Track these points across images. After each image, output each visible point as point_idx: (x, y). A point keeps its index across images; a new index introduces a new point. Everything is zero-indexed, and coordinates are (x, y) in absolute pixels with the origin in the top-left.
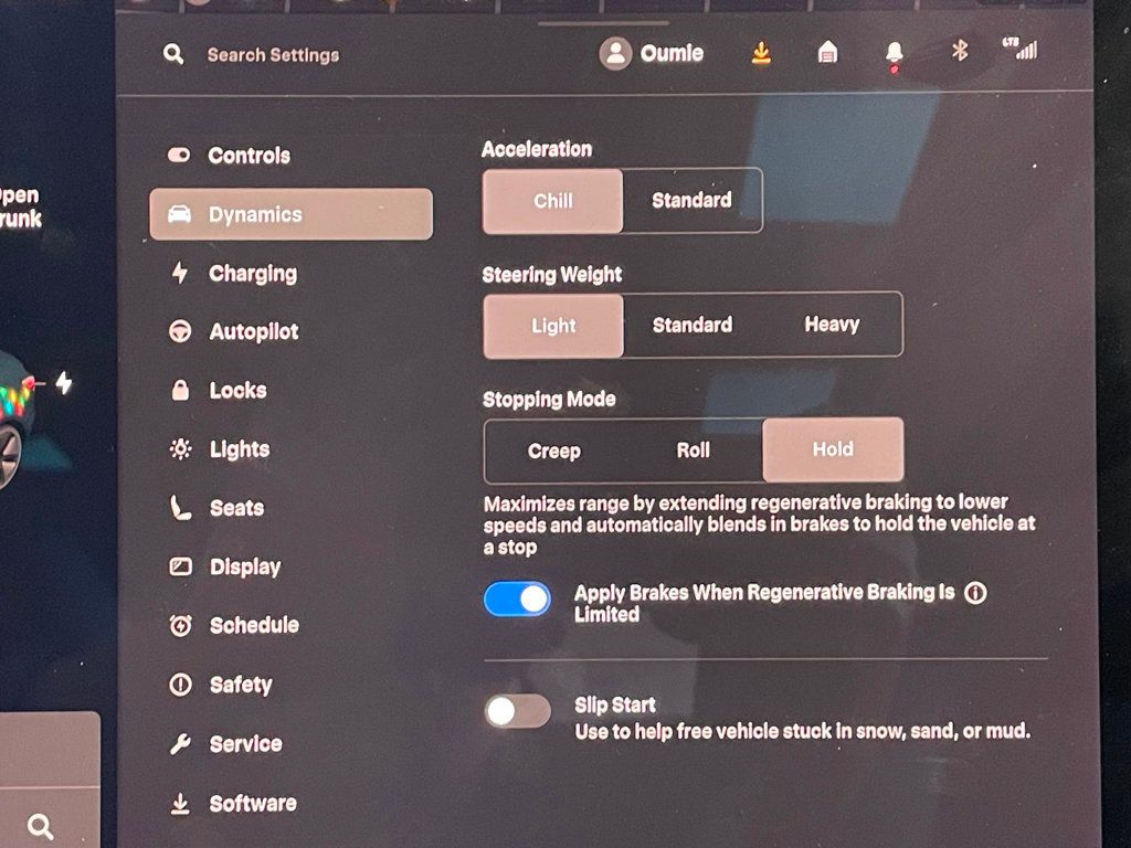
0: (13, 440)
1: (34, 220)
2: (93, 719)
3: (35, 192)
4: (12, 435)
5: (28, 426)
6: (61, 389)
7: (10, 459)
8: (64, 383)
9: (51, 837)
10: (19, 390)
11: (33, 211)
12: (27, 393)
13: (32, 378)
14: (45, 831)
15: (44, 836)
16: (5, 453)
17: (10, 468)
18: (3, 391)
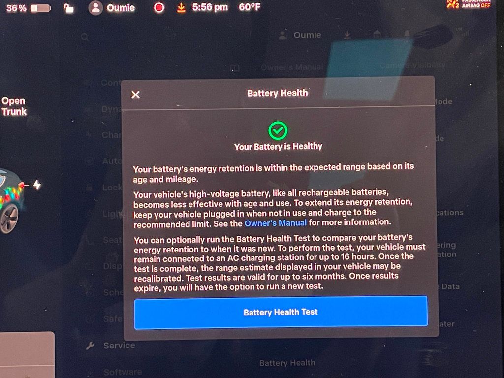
0: (14, 210)
1: (23, 112)
2: (51, 335)
3: (24, 100)
4: (14, 208)
5: (21, 204)
6: (36, 188)
7: (13, 219)
8: (37, 185)
10: (17, 188)
11: (23, 108)
12: (20, 189)
13: (23, 183)
16: (11, 216)
17: (13, 223)
18: (10, 189)
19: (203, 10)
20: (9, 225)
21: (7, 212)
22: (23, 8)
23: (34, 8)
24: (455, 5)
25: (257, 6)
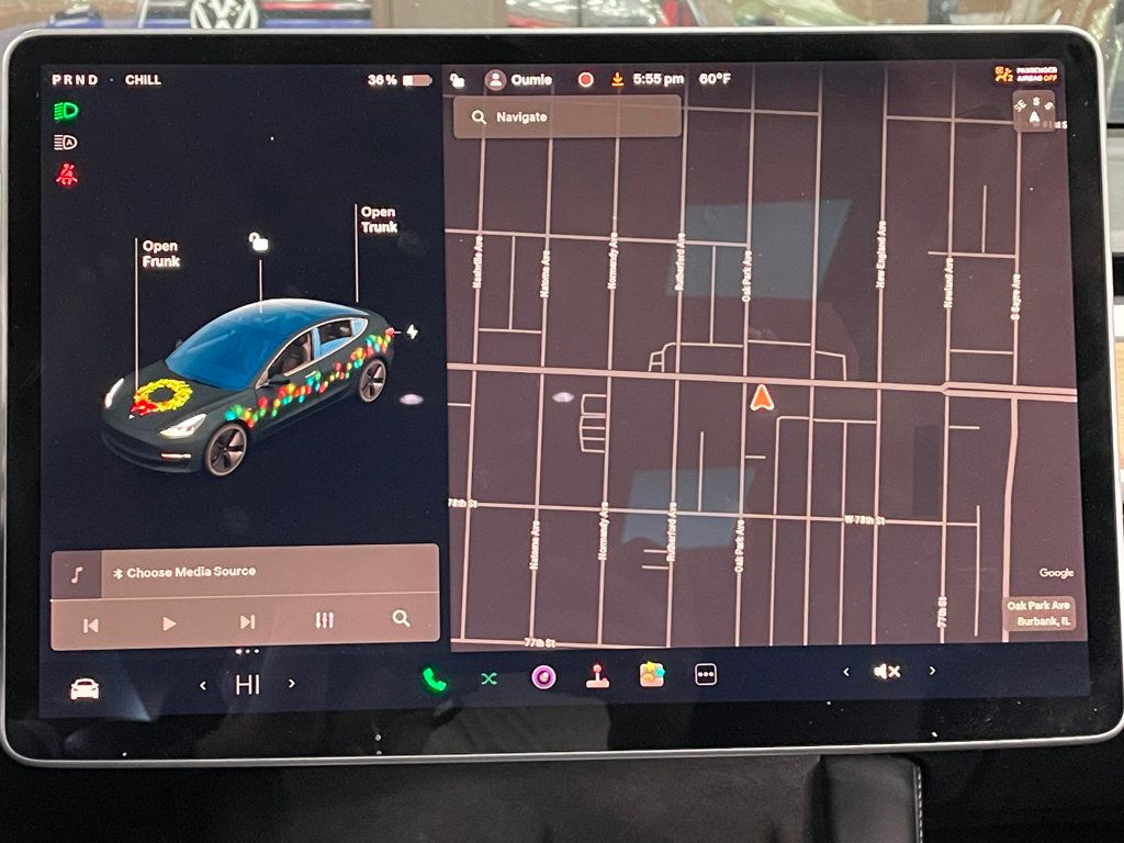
0: (380, 369)
1: (392, 228)
2: (434, 549)
3: (393, 211)
5: (390, 359)
6: (409, 336)
7: (379, 381)
8: (412, 332)
9: (408, 625)
10: (383, 337)
11: (391, 223)
12: (388, 339)
13: (392, 329)
14: (404, 621)
15: (403, 624)
16: (376, 377)
17: (378, 386)
18: (373, 337)
19: (650, 83)
20: (372, 390)
21: (370, 370)
22: (392, 80)
23: (408, 81)
24: (1008, 78)
25: (726, 78)
